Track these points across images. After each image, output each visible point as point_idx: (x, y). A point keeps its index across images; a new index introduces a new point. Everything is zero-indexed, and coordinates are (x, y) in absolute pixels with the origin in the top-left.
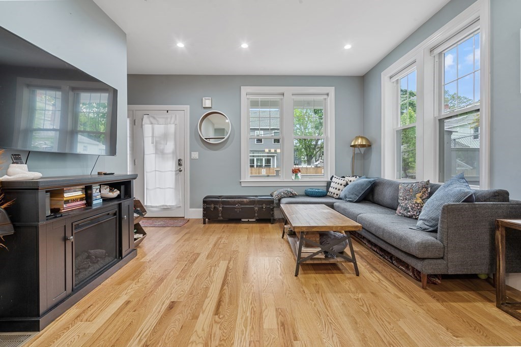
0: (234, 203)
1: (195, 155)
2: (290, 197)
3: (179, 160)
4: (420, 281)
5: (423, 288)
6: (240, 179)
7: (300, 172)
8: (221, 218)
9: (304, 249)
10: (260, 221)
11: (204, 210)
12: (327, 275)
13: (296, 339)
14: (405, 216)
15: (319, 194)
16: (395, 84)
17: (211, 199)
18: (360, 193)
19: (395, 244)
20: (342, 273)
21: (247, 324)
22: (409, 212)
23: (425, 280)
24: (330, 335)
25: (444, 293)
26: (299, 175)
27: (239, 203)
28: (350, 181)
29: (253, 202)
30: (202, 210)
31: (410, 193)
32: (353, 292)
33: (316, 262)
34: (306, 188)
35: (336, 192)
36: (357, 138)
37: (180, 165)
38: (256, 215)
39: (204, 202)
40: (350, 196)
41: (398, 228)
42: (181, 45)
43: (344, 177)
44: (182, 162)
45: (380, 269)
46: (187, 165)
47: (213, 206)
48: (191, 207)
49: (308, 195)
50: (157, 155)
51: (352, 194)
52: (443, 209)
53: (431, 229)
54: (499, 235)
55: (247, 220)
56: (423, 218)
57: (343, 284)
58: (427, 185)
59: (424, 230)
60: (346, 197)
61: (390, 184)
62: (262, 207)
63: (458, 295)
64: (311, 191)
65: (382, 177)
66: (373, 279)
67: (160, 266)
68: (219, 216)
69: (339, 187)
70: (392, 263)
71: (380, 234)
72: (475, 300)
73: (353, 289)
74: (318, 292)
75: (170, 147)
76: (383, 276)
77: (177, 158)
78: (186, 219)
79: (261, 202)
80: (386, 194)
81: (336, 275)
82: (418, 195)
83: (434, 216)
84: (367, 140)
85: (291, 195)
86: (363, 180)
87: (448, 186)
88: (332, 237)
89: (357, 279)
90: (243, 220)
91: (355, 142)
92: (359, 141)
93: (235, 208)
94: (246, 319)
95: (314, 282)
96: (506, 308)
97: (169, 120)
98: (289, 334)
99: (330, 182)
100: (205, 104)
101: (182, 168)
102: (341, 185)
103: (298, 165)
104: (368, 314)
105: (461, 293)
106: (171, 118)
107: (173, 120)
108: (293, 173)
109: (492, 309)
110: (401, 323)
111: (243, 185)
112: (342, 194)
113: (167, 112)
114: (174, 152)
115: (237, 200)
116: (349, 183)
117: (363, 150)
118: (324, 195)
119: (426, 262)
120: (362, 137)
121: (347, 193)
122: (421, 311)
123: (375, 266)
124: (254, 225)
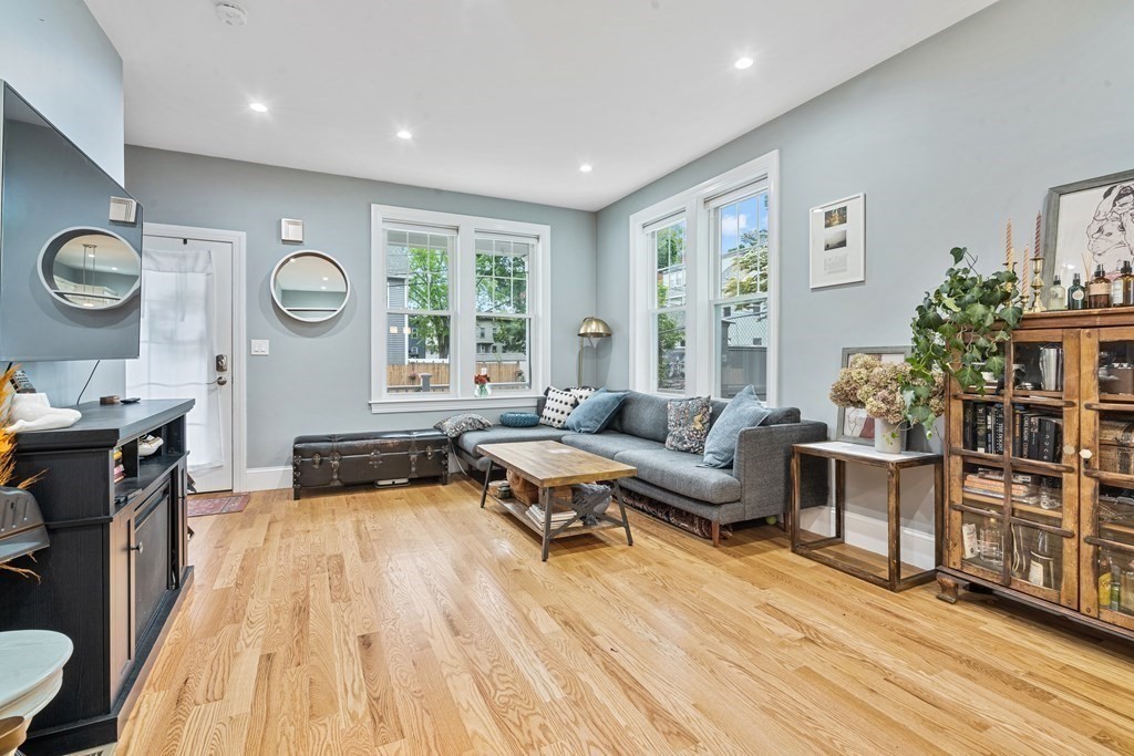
0: (367, 449)
1: (261, 347)
2: (479, 430)
3: (219, 358)
4: (711, 539)
5: (715, 546)
6: (370, 398)
7: (489, 380)
8: (337, 483)
9: (555, 517)
10: (415, 482)
11: (297, 468)
12: (589, 552)
13: (594, 634)
14: (679, 450)
15: (527, 423)
16: (650, 237)
17: (313, 444)
18: (602, 417)
19: (681, 491)
20: (608, 546)
21: (514, 634)
22: (685, 443)
23: (716, 535)
24: (634, 620)
25: (738, 547)
26: (487, 385)
27: (378, 449)
28: (581, 397)
29: (405, 445)
30: (291, 468)
31: (686, 416)
32: (636, 568)
33: (573, 533)
34: (503, 412)
35: (558, 416)
36: (588, 320)
37: (220, 368)
38: (413, 469)
39: (296, 451)
40: (588, 423)
41: (682, 467)
42: (259, 107)
43: (568, 390)
44: (226, 362)
45: (655, 532)
46: (239, 370)
47: (317, 459)
48: (249, 466)
49: (506, 423)
50: (153, 345)
51: (591, 420)
52: (741, 436)
53: (723, 464)
54: (795, 463)
55: (390, 482)
56: (712, 450)
57: (617, 559)
58: (707, 403)
59: (715, 466)
60: (579, 425)
61: (651, 401)
62: (425, 454)
63: (753, 547)
64: (513, 418)
65: (631, 388)
66: (652, 546)
67: (273, 590)
68: (333, 480)
69: (562, 407)
70: (669, 522)
71: (656, 480)
72: (770, 549)
73: (634, 564)
74: (589, 576)
75: (193, 325)
76: (662, 540)
77: (211, 352)
78: (239, 495)
79: (422, 444)
80: (645, 418)
81: (601, 549)
82: (697, 418)
83: (725, 446)
84: (605, 325)
85: (481, 427)
86: (603, 396)
87: (738, 404)
88: (590, 492)
89: (631, 549)
90: (381, 483)
91: (586, 329)
92: (593, 328)
93: (369, 459)
94: (509, 630)
95: (576, 564)
96: (800, 551)
97: (190, 262)
98: (581, 631)
99: (545, 400)
100: (287, 233)
101: (226, 376)
102: (566, 404)
103: (417, 356)
104: (665, 587)
105: (755, 544)
106: (196, 258)
107: (201, 264)
108: (477, 383)
109: (787, 554)
110: (705, 589)
111: (374, 411)
112: (570, 421)
113: (185, 241)
114: (205, 339)
115: (371, 441)
116: (579, 400)
117: (595, 341)
118: (534, 424)
119: (723, 508)
120: (598, 320)
121: (580, 418)
122: (722, 572)
123: (647, 529)
124: (404, 491)
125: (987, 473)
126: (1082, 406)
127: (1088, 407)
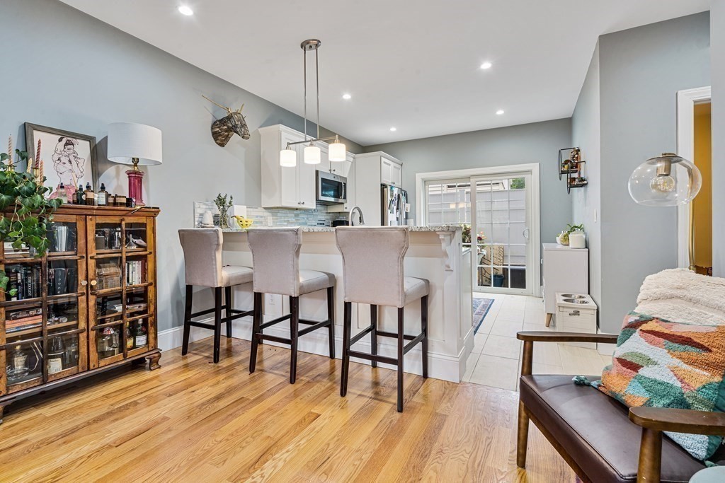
125: (18, 314)
126: (89, 258)
127: (92, 258)
